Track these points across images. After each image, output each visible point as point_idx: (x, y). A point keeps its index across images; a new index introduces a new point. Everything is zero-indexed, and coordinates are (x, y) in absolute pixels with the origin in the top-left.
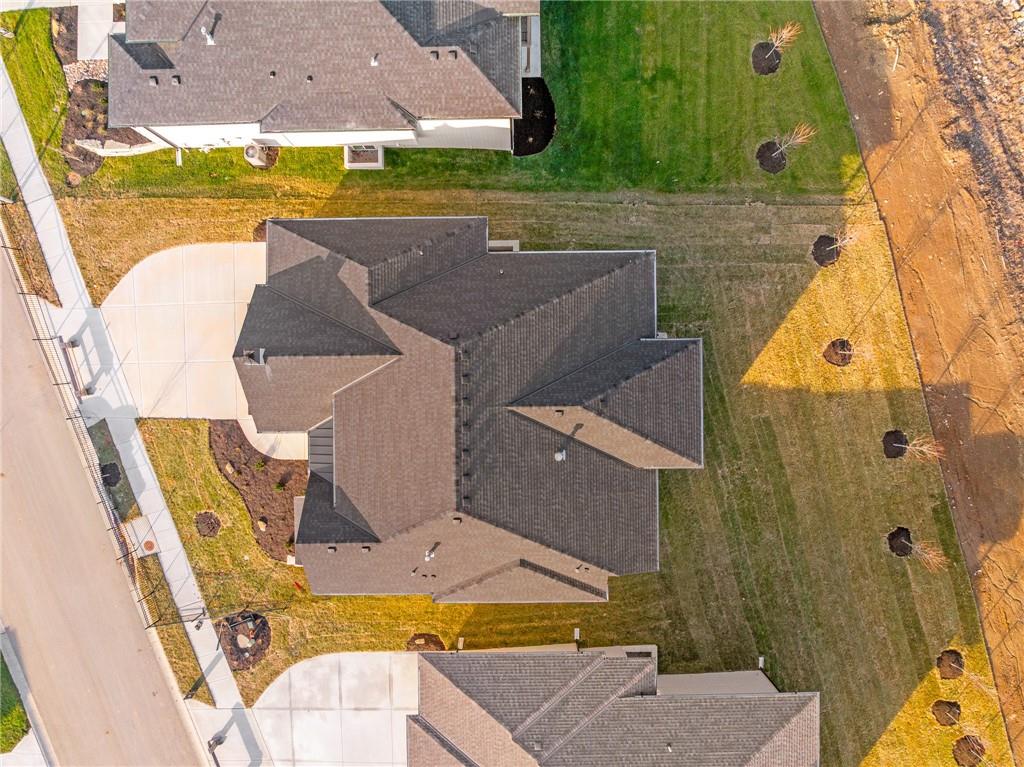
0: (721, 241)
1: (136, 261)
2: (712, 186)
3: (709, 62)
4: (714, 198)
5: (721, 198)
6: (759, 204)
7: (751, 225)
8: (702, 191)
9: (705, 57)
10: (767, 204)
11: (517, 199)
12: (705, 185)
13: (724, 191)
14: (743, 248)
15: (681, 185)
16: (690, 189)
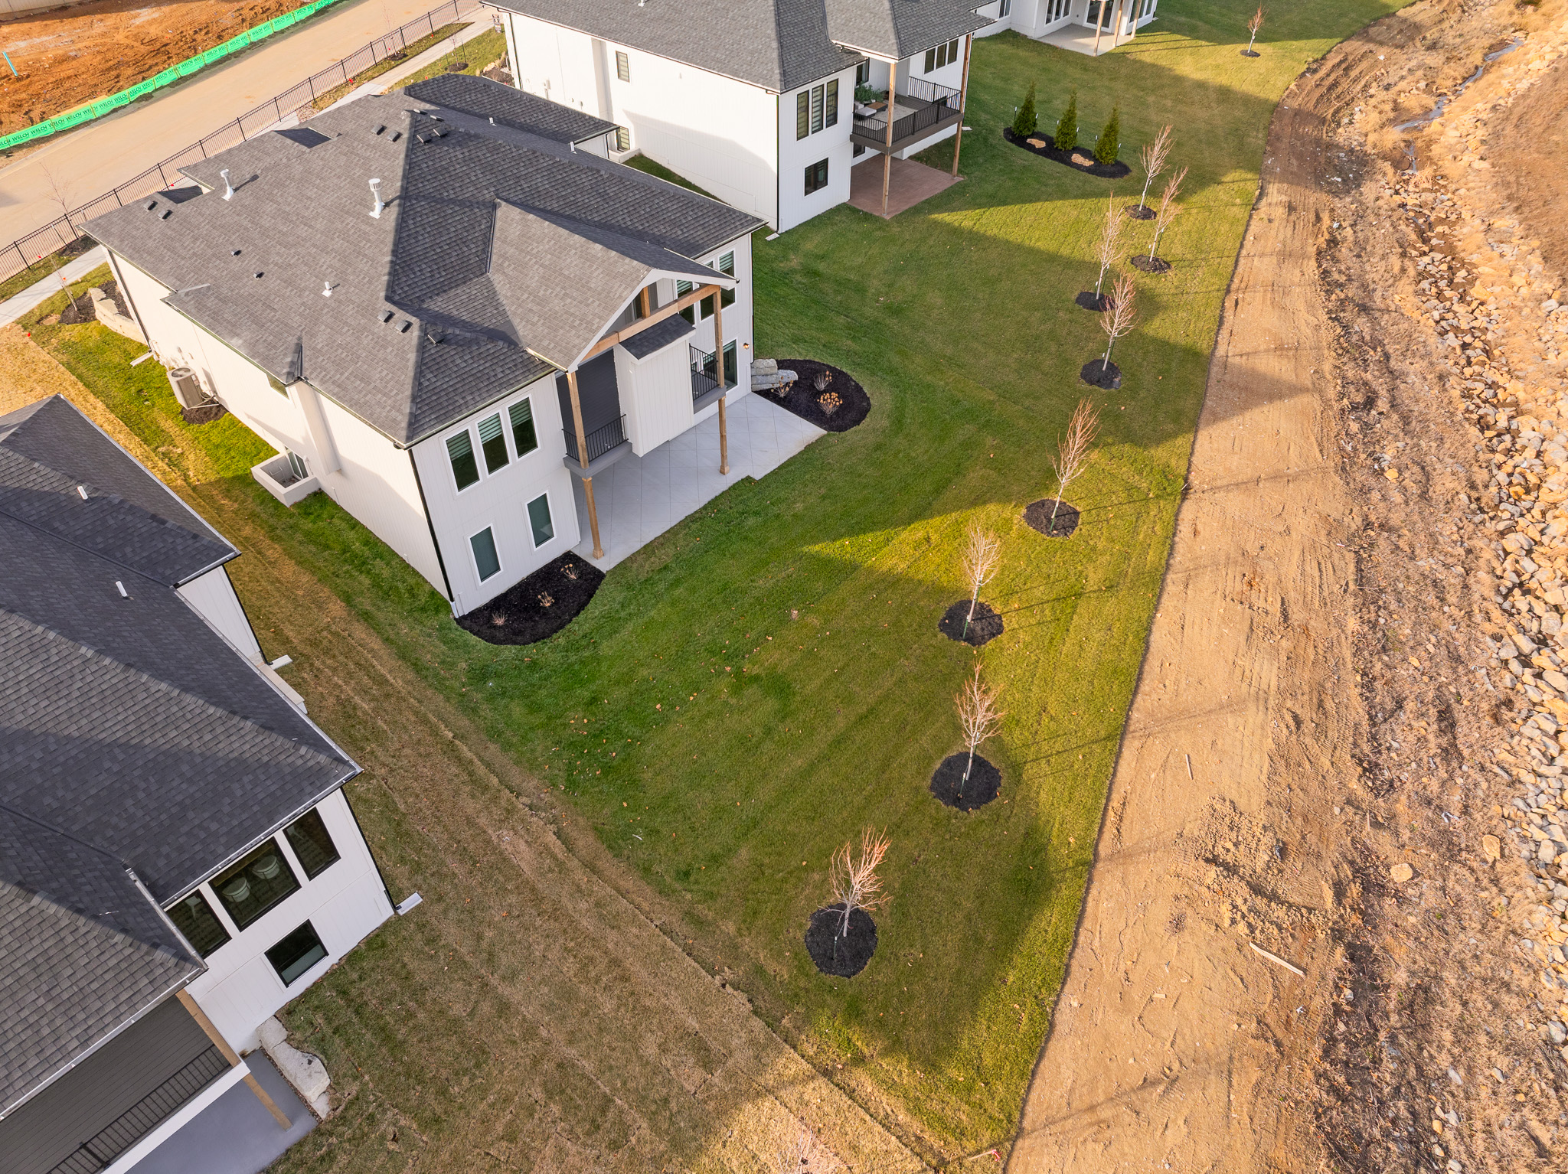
0: (608, 1005)
2: (689, 896)
4: (674, 920)
5: (683, 929)
6: (742, 997)
7: (692, 1024)
9: (862, 709)
10: (755, 1012)
11: (386, 665)
14: (634, 1053)
15: (639, 852)
16: (647, 870)
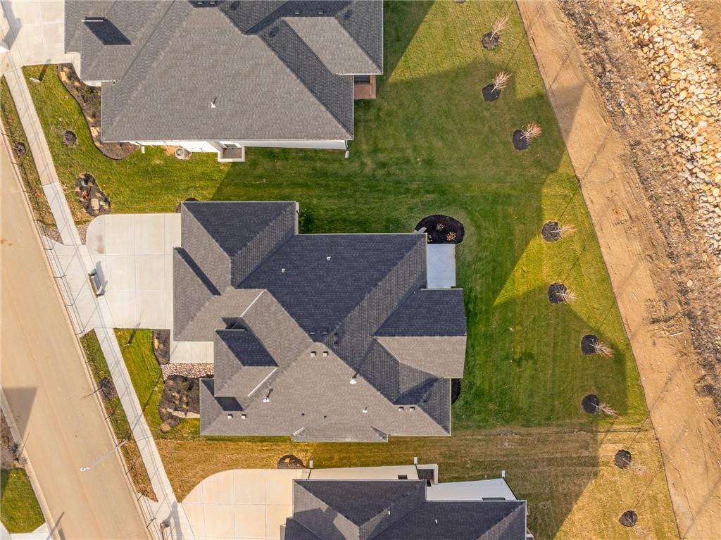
0: (559, 455)
1: (204, 478)
2: (554, 422)
3: (554, 347)
5: (560, 429)
6: (583, 432)
7: (578, 445)
8: (548, 426)
9: (552, 345)
10: (587, 432)
12: (550, 422)
13: (561, 425)
14: (572, 458)
15: (535, 422)
16: (541, 424)
